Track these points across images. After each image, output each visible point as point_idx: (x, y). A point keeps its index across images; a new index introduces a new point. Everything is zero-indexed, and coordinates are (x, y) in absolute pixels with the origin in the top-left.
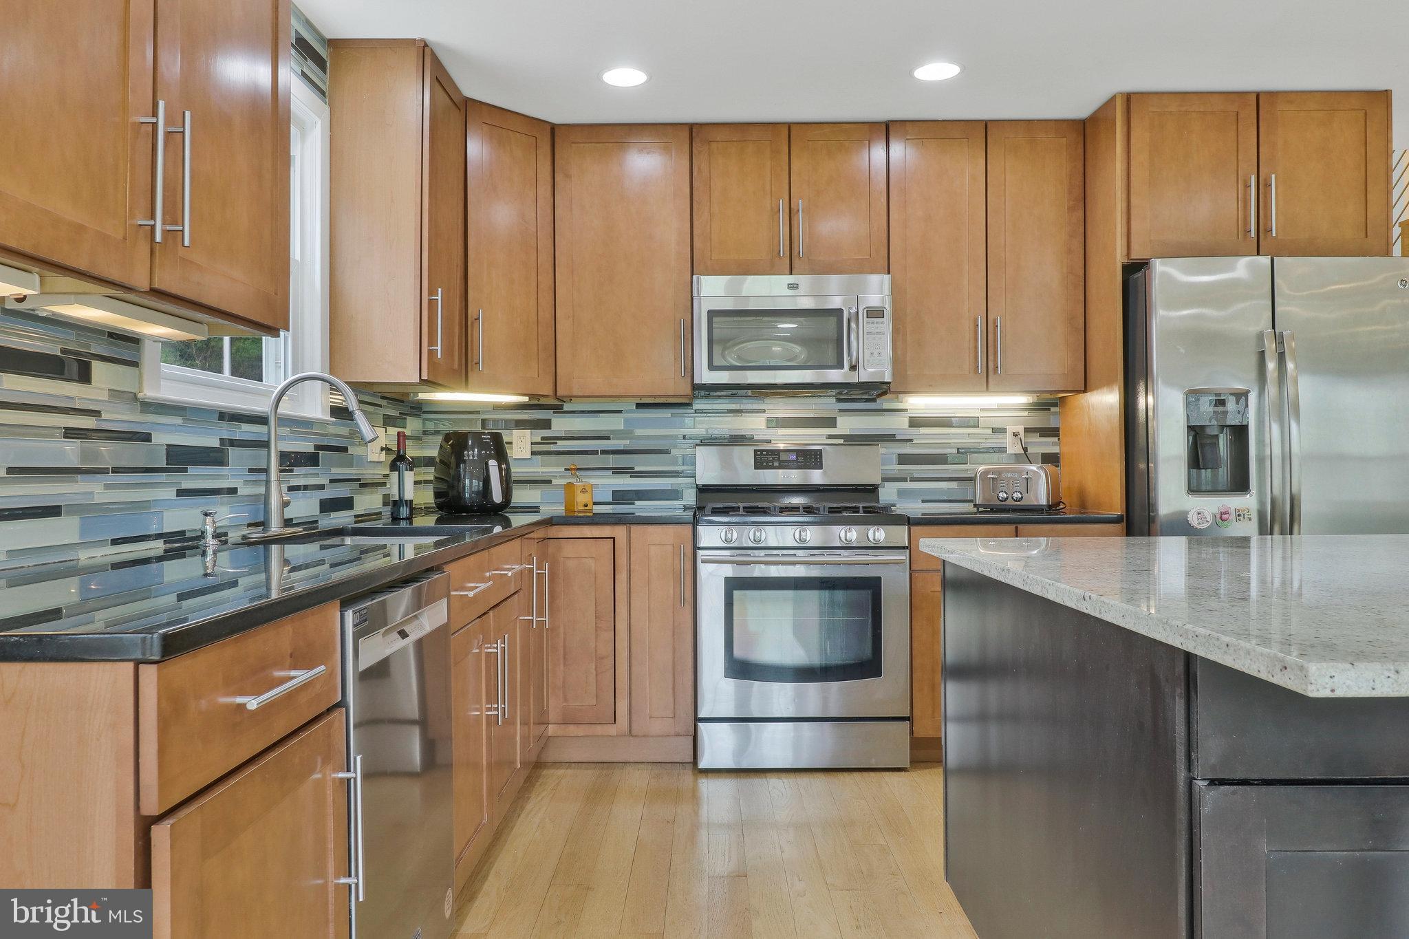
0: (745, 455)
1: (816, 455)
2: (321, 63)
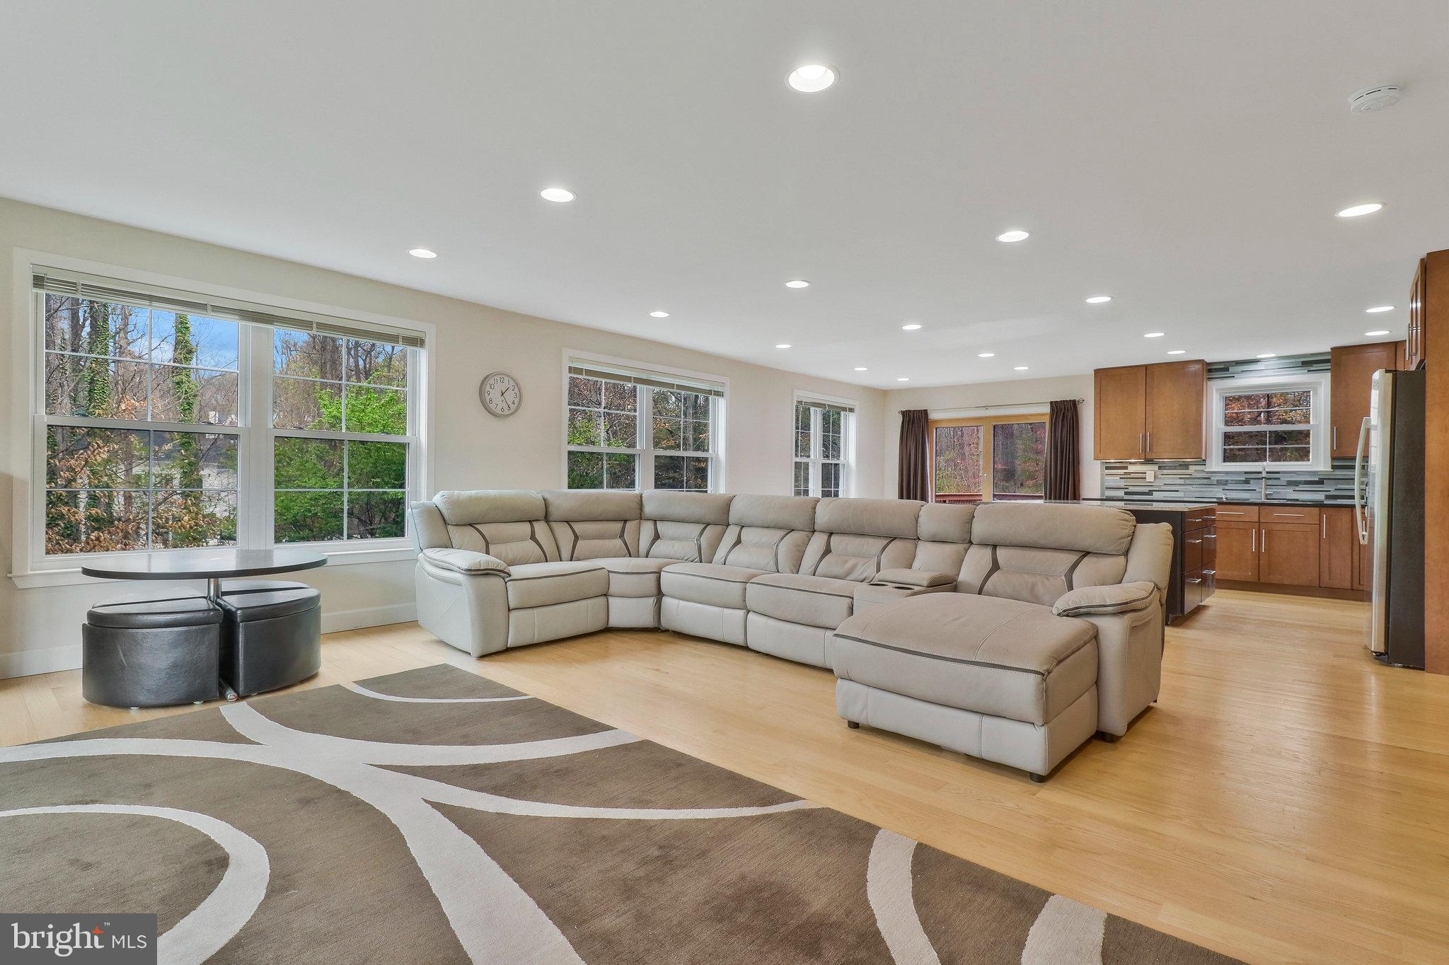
2: (1327, 361)
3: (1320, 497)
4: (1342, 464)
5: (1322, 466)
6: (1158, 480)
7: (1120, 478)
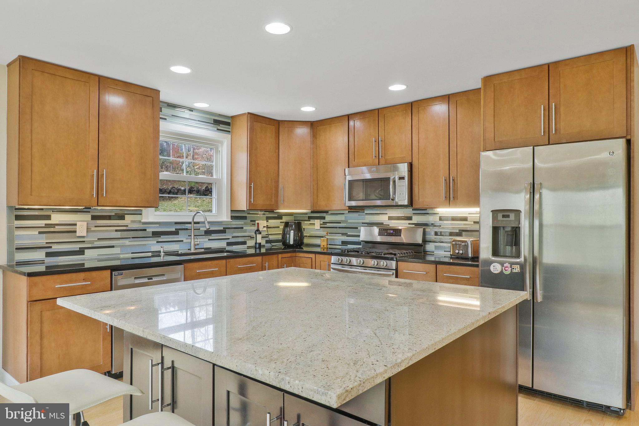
0: (376, 230)
1: (399, 231)
2: (228, 124)
3: (222, 244)
4: (237, 215)
5: (225, 217)
6: (90, 234)
7: (40, 233)
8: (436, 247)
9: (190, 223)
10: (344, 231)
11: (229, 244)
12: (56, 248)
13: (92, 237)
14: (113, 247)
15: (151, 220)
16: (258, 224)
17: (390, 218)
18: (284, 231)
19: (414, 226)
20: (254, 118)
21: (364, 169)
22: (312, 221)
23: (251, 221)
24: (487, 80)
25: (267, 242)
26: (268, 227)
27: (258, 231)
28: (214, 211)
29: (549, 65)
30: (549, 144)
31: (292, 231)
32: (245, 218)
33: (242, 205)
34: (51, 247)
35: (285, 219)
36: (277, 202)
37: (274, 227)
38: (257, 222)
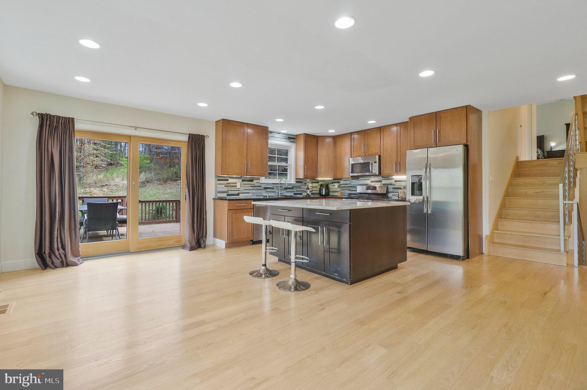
0: (365, 187)
1: (376, 187)
2: (294, 139)
3: (292, 194)
4: (298, 181)
5: (293, 181)
6: (242, 187)
7: (225, 186)
8: (393, 195)
9: (279, 184)
10: (350, 188)
11: (295, 194)
12: (230, 192)
13: (242, 189)
14: (249, 193)
15: (263, 182)
16: (308, 185)
17: (371, 182)
18: (320, 188)
19: (383, 185)
20: (307, 136)
21: (360, 158)
22: (334, 184)
23: (305, 184)
24: (411, 118)
25: (312, 194)
26: (312, 187)
27: (308, 188)
28: (288, 179)
29: (436, 112)
30: (436, 147)
31: (324, 189)
32: (302, 182)
33: (301, 176)
34: (228, 192)
35: (320, 183)
36: (317, 175)
37: (315, 187)
38: (307, 184)
